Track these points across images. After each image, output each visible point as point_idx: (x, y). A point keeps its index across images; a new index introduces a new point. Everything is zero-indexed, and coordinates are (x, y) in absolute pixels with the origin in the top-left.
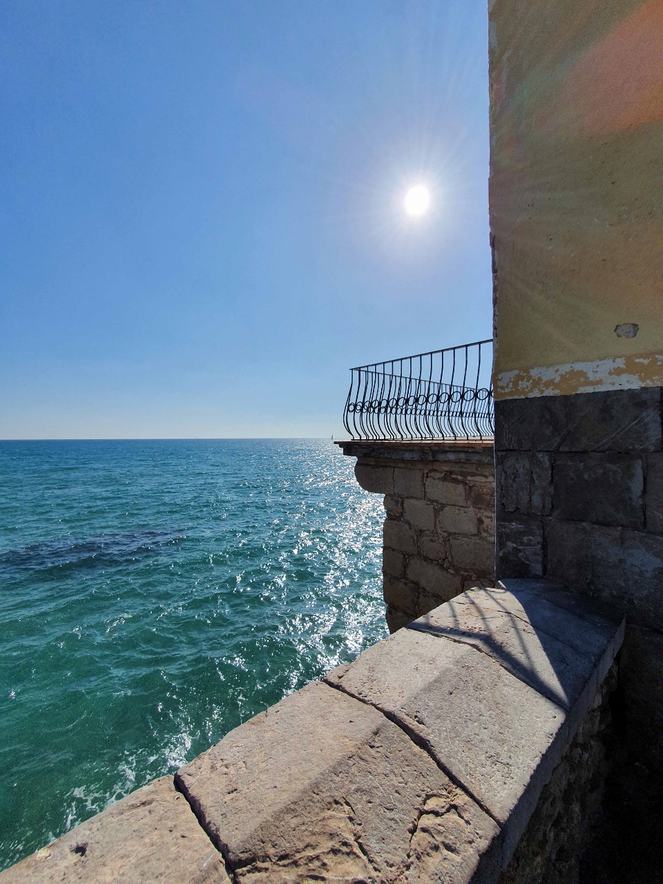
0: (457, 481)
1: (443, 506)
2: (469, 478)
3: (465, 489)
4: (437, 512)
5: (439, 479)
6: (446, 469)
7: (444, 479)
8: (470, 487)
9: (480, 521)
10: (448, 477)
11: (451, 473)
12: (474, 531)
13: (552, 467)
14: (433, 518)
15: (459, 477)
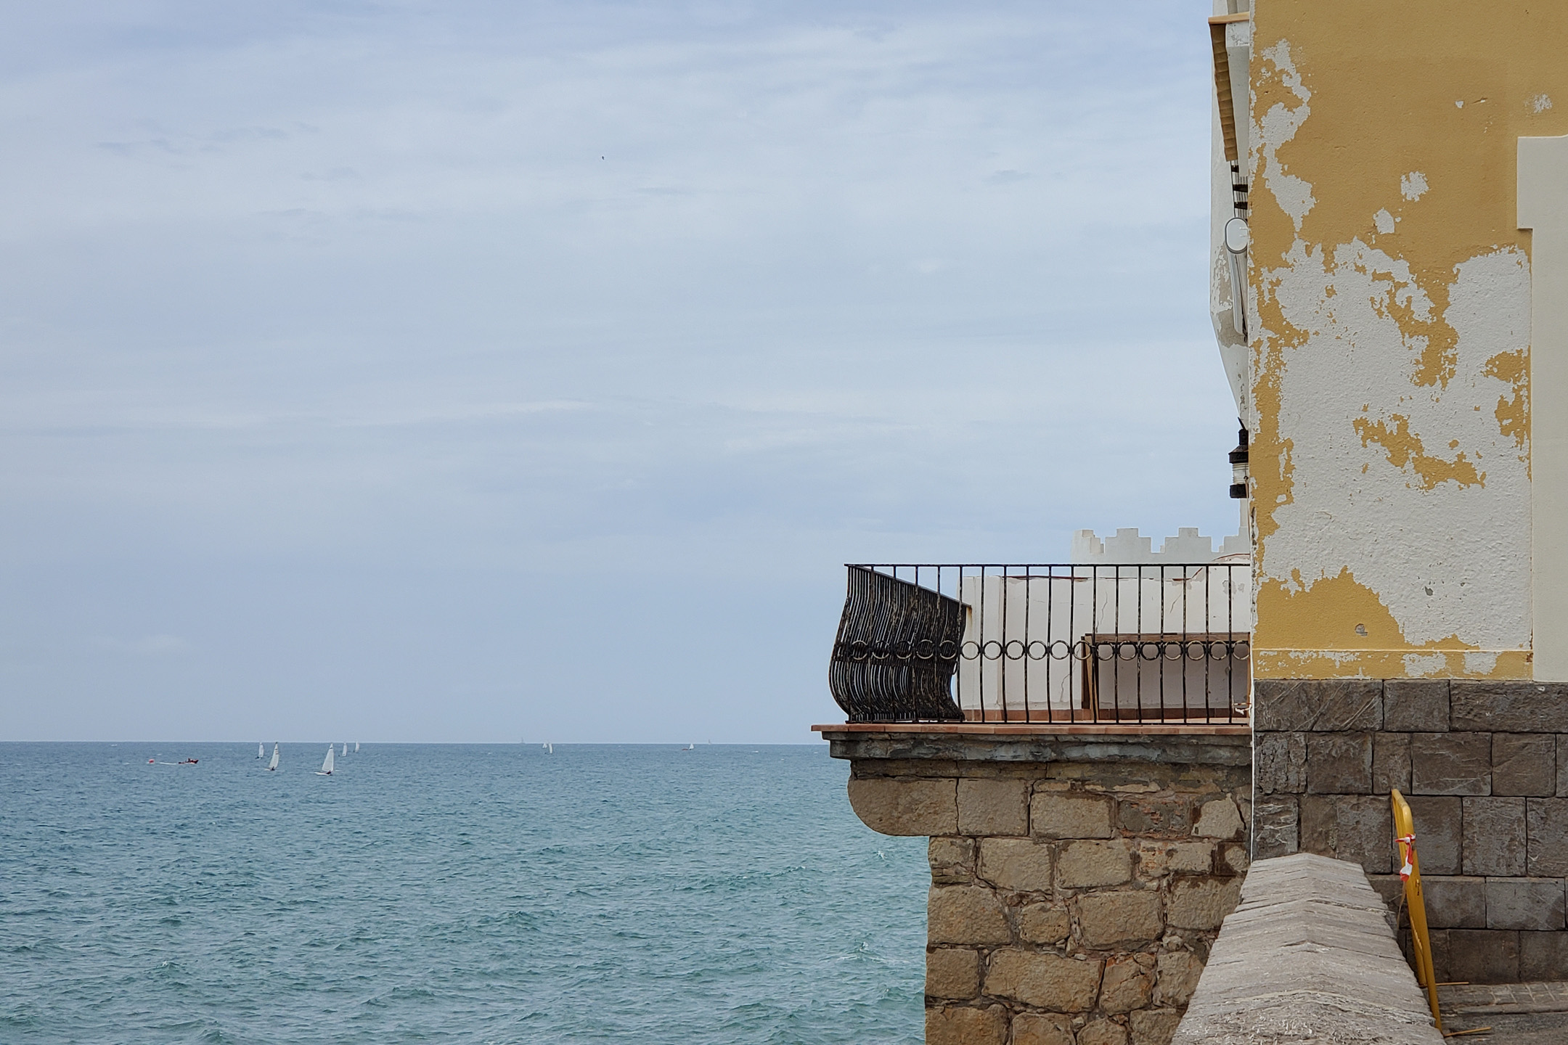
0: (1095, 796)
1: (1068, 841)
2: (1117, 788)
3: (1110, 807)
4: (1054, 856)
5: (1060, 793)
6: (1077, 775)
7: (1071, 793)
8: (1119, 803)
9: (1136, 859)
10: (1077, 790)
11: (1084, 781)
12: (1124, 875)
13: (1307, 746)
14: (1045, 867)
15: (1099, 788)
